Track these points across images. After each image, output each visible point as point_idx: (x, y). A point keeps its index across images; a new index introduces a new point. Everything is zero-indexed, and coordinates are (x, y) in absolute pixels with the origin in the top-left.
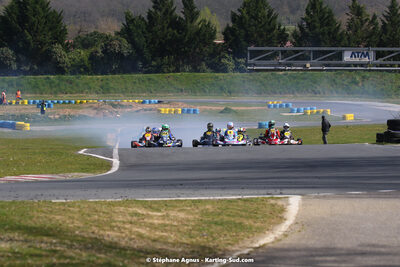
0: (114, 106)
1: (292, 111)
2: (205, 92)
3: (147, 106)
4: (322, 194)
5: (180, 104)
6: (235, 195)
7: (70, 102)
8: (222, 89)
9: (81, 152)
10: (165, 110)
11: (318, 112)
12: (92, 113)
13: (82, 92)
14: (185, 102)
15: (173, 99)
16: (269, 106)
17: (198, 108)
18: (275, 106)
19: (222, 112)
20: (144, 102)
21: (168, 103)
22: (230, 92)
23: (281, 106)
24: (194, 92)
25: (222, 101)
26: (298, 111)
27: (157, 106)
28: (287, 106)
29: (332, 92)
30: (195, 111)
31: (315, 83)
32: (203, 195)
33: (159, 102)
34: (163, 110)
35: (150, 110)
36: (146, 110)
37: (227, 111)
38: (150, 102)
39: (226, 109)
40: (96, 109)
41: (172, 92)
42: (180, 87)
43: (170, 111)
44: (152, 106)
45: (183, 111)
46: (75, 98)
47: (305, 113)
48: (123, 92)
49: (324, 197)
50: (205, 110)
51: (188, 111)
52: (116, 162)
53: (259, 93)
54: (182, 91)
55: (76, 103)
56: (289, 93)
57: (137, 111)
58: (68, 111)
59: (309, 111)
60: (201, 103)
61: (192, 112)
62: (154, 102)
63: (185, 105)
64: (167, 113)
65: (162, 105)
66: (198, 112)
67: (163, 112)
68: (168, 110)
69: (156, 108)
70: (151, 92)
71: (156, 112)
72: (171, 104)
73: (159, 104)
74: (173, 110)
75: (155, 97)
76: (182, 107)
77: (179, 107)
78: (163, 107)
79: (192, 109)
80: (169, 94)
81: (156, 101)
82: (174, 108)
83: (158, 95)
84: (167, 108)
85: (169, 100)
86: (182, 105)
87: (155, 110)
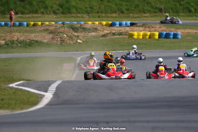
0: (74, 29)
2: (190, 11)
3: (116, 29)
5: (158, 26)
7: (21, 25)
9: (13, 85)
10: (138, 33)
12: (46, 38)
13: (36, 12)
17: (179, 32)
20: (113, 25)
21: (143, 25)
24: (176, 12)
27: (128, 29)
30: (175, 36)
33: (132, 24)
34: (136, 33)
35: (120, 34)
36: (114, 34)
38: (120, 25)
40: (51, 32)
41: (149, 12)
42: (159, 6)
43: (144, 35)
44: (123, 29)
45: (160, 36)
46: (28, 20)
48: (88, 13)
51: (167, 36)
52: (48, 96)
54: (161, 10)
55: (28, 25)
57: (104, 36)
58: (17, 36)
60: (185, 26)
61: (172, 36)
62: (126, 24)
63: (163, 28)
64: (141, 37)
65: (135, 28)
66: (179, 37)
67: (136, 37)
68: (141, 33)
69: (127, 32)
70: (123, 12)
71: (127, 37)
72: (145, 27)
73: (132, 27)
74: (149, 33)
75: (128, 18)
76: (160, 29)
77: (155, 31)
78: (137, 31)
79: (172, 33)
80: (145, 15)
81: (129, 23)
82: (149, 31)
83: (132, 15)
84: (141, 31)
85: (144, 21)
86: (160, 27)
87: (126, 35)
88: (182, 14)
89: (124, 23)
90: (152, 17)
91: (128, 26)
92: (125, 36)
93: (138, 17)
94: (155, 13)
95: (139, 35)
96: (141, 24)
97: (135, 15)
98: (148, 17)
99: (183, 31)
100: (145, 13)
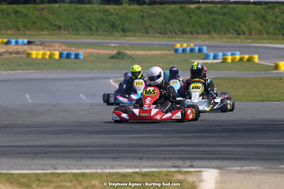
1: (206, 57)
2: (91, 30)
4: (247, 168)
5: (57, 45)
6: (131, 167)
8: (113, 26)
11: (241, 59)
14: (65, 44)
15: (48, 39)
16: (176, 51)
17: (81, 52)
18: (184, 50)
19: (112, 57)
20: (8, 43)
21: (42, 44)
22: (124, 31)
23: (192, 50)
24: (76, 30)
25: (114, 43)
26: (215, 58)
27: (25, 47)
28: (200, 50)
29: (260, 32)
30: (77, 56)
31: (238, 19)
32: (88, 167)
33: (29, 43)
34: (34, 53)
35: (18, 53)
36: (11, 53)
37: (119, 56)
38: (17, 43)
39: (119, 53)
41: (47, 29)
42: (58, 23)
43: (44, 55)
44: (20, 48)
45: (61, 55)
47: (224, 60)
49: (249, 172)
50: (91, 55)
51: (68, 56)
53: (163, 33)
54: (60, 28)
56: (203, 33)
59: (229, 58)
60: (86, 45)
61: (73, 57)
62: (23, 42)
63: (64, 47)
64: (40, 57)
65: (33, 47)
66: (81, 57)
67: (34, 56)
68: (41, 53)
69: (25, 51)
70: (19, 29)
71: (25, 56)
72: (44, 46)
73: (29, 46)
74: (48, 53)
75: (24, 35)
76: (60, 49)
77: (55, 50)
78: (35, 50)
79: (73, 53)
80: (42, 33)
81: (26, 41)
82: (49, 50)
83: (28, 32)
84: (40, 50)
85: (42, 40)
86: (60, 47)
87: (23, 53)
88: (82, 33)
89: (20, 41)
90: (50, 35)
91: (25, 45)
92: (22, 55)
93: (35, 35)
94: (53, 30)
95: (37, 54)
96: (39, 43)
97: (33, 33)
98: (46, 35)
99: (83, 50)
100: (42, 31)
